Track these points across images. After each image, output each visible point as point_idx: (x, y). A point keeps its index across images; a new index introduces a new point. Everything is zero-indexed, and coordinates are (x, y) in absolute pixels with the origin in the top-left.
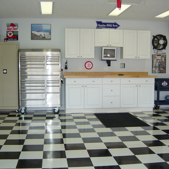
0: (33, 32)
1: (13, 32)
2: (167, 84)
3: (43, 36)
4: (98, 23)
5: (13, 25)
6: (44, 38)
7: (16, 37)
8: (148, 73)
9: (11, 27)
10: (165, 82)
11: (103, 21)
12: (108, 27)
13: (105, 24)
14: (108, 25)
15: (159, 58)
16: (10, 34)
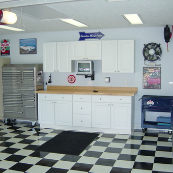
0: (21, 47)
1: (5, 47)
2: (153, 103)
3: (30, 50)
4: (81, 34)
5: (5, 41)
6: (30, 53)
7: (8, 52)
8: (137, 88)
9: (4, 43)
10: (150, 101)
11: (86, 32)
12: (91, 38)
13: (89, 34)
14: (91, 36)
15: (152, 70)
16: (3, 50)
